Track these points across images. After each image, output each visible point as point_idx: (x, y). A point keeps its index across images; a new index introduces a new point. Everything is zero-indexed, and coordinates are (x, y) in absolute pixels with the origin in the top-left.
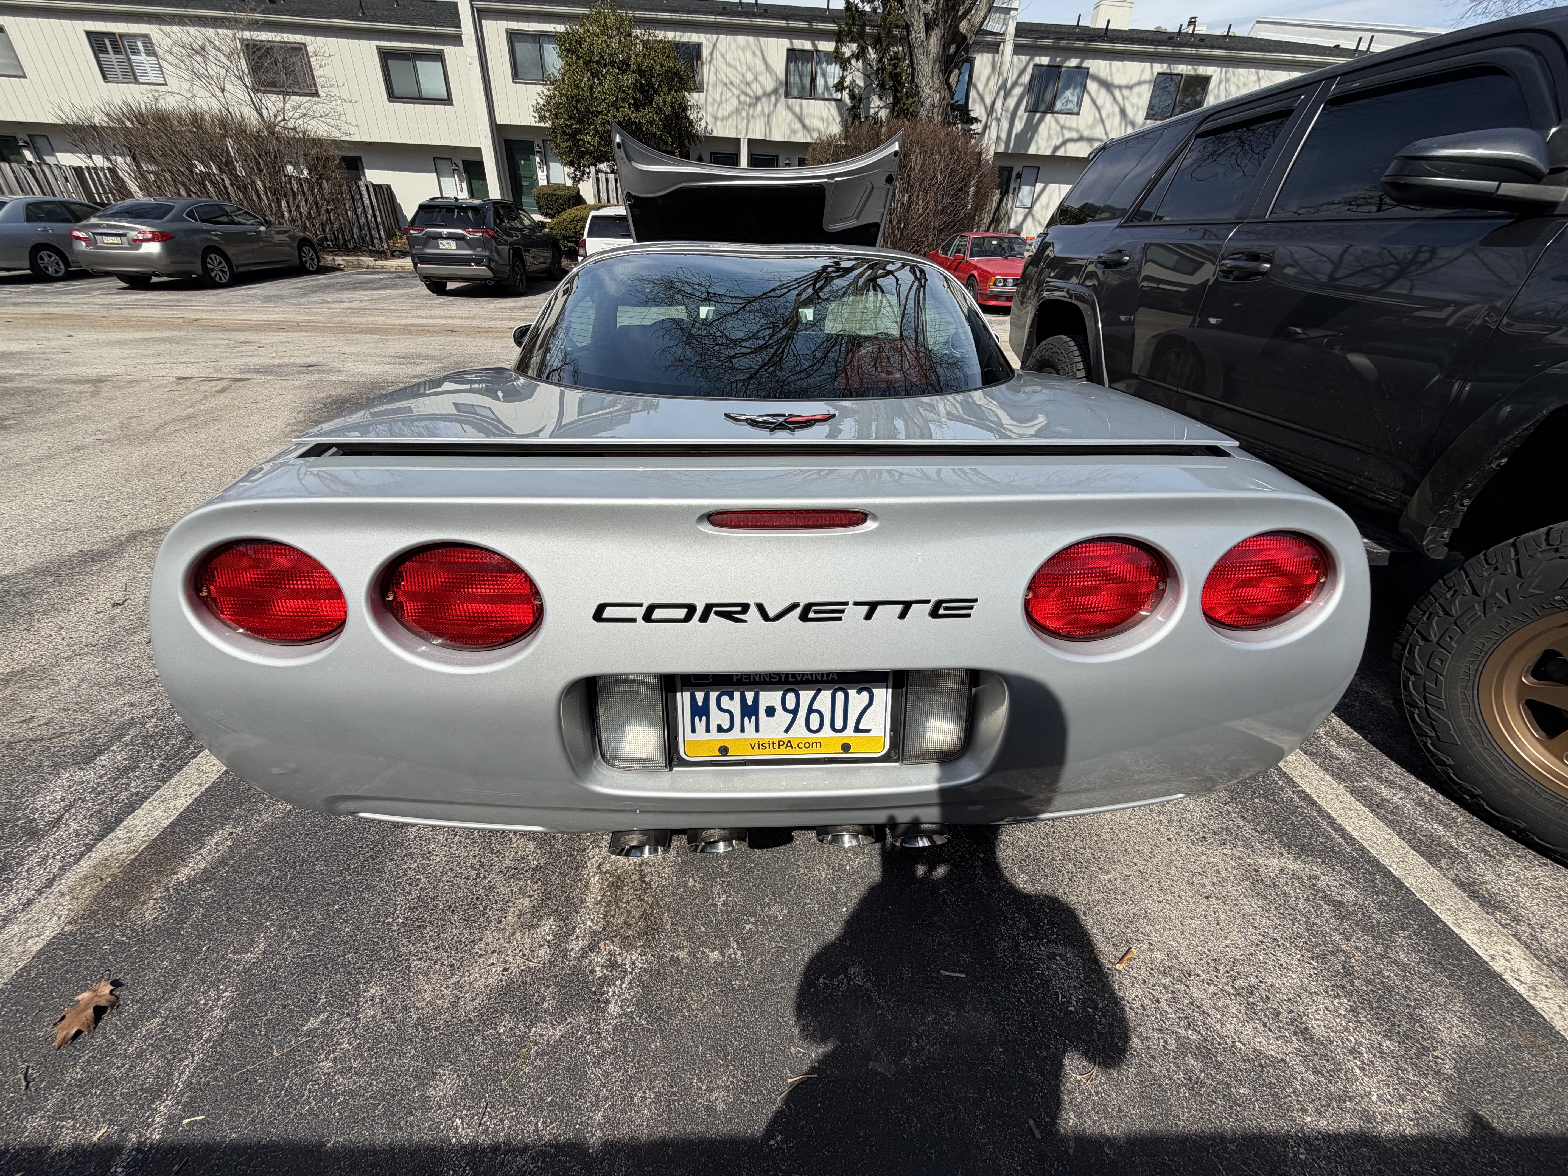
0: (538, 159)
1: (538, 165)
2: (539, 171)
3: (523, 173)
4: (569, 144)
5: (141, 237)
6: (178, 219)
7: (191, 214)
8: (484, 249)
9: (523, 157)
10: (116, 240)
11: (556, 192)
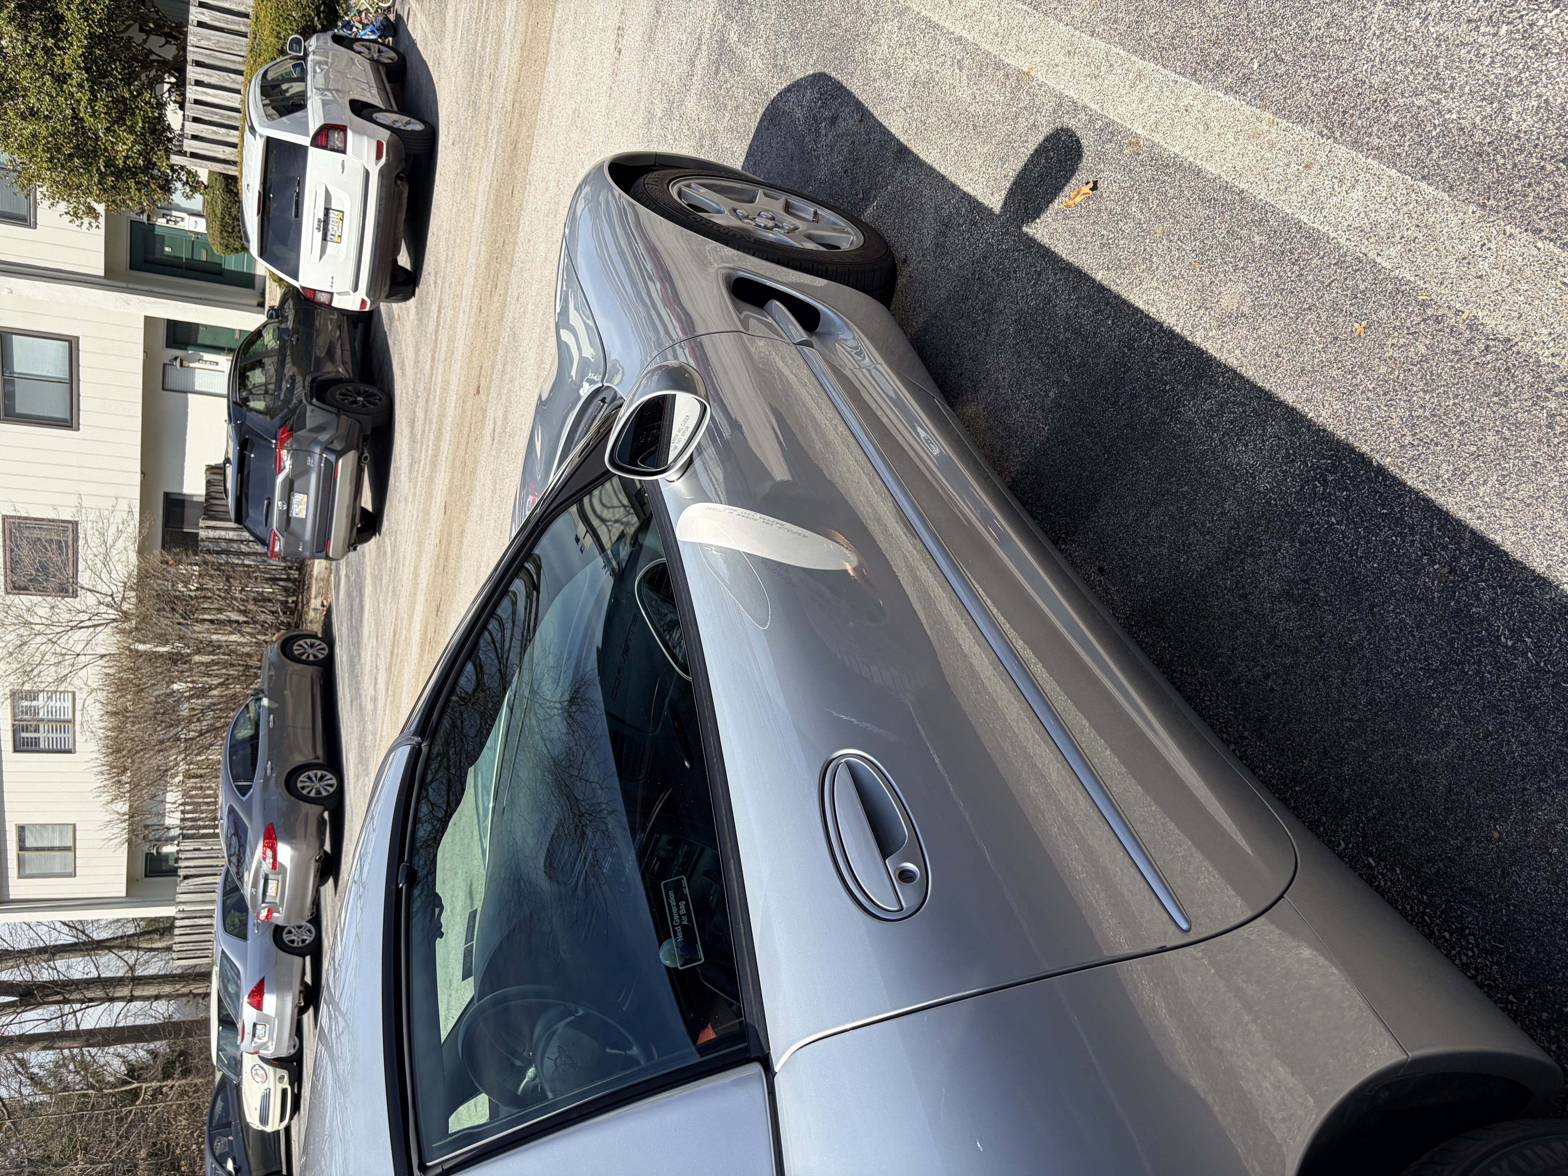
0: (161, 222)
1: (171, 224)
2: (181, 225)
3: (185, 254)
4: (131, 183)
5: (270, 860)
6: (248, 808)
7: (243, 791)
8: (310, 453)
9: (158, 246)
10: (272, 885)
11: (218, 212)
